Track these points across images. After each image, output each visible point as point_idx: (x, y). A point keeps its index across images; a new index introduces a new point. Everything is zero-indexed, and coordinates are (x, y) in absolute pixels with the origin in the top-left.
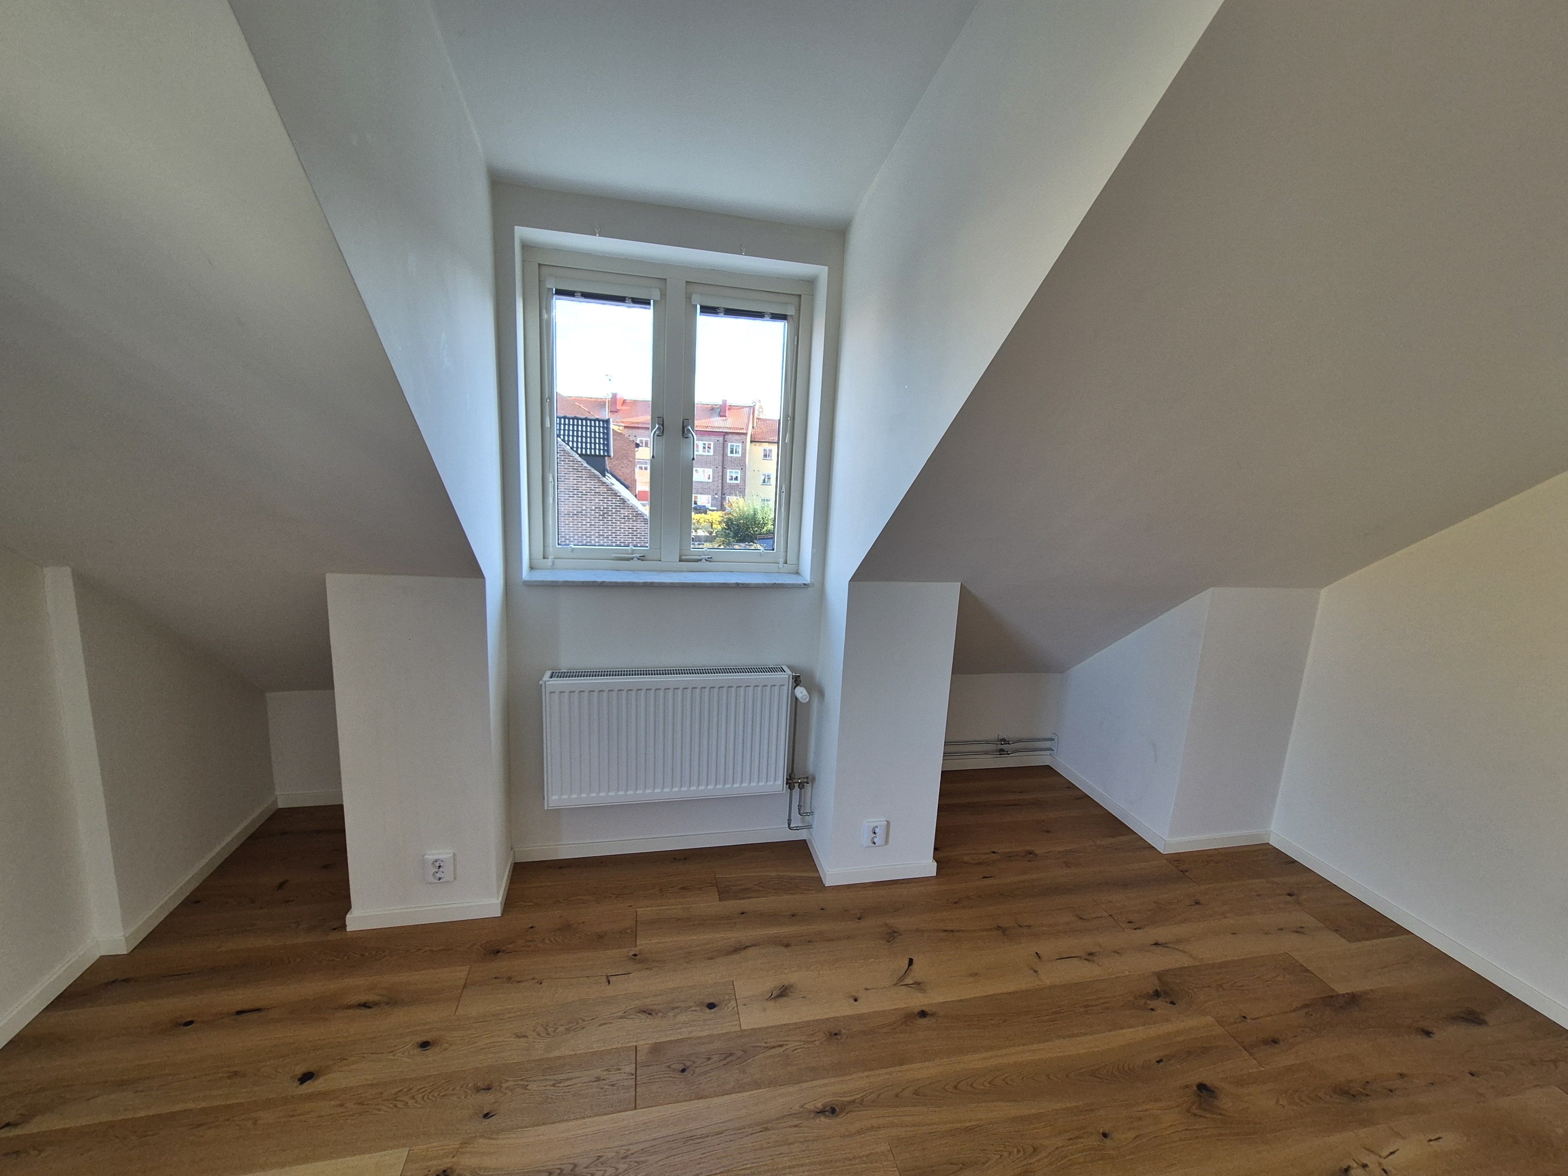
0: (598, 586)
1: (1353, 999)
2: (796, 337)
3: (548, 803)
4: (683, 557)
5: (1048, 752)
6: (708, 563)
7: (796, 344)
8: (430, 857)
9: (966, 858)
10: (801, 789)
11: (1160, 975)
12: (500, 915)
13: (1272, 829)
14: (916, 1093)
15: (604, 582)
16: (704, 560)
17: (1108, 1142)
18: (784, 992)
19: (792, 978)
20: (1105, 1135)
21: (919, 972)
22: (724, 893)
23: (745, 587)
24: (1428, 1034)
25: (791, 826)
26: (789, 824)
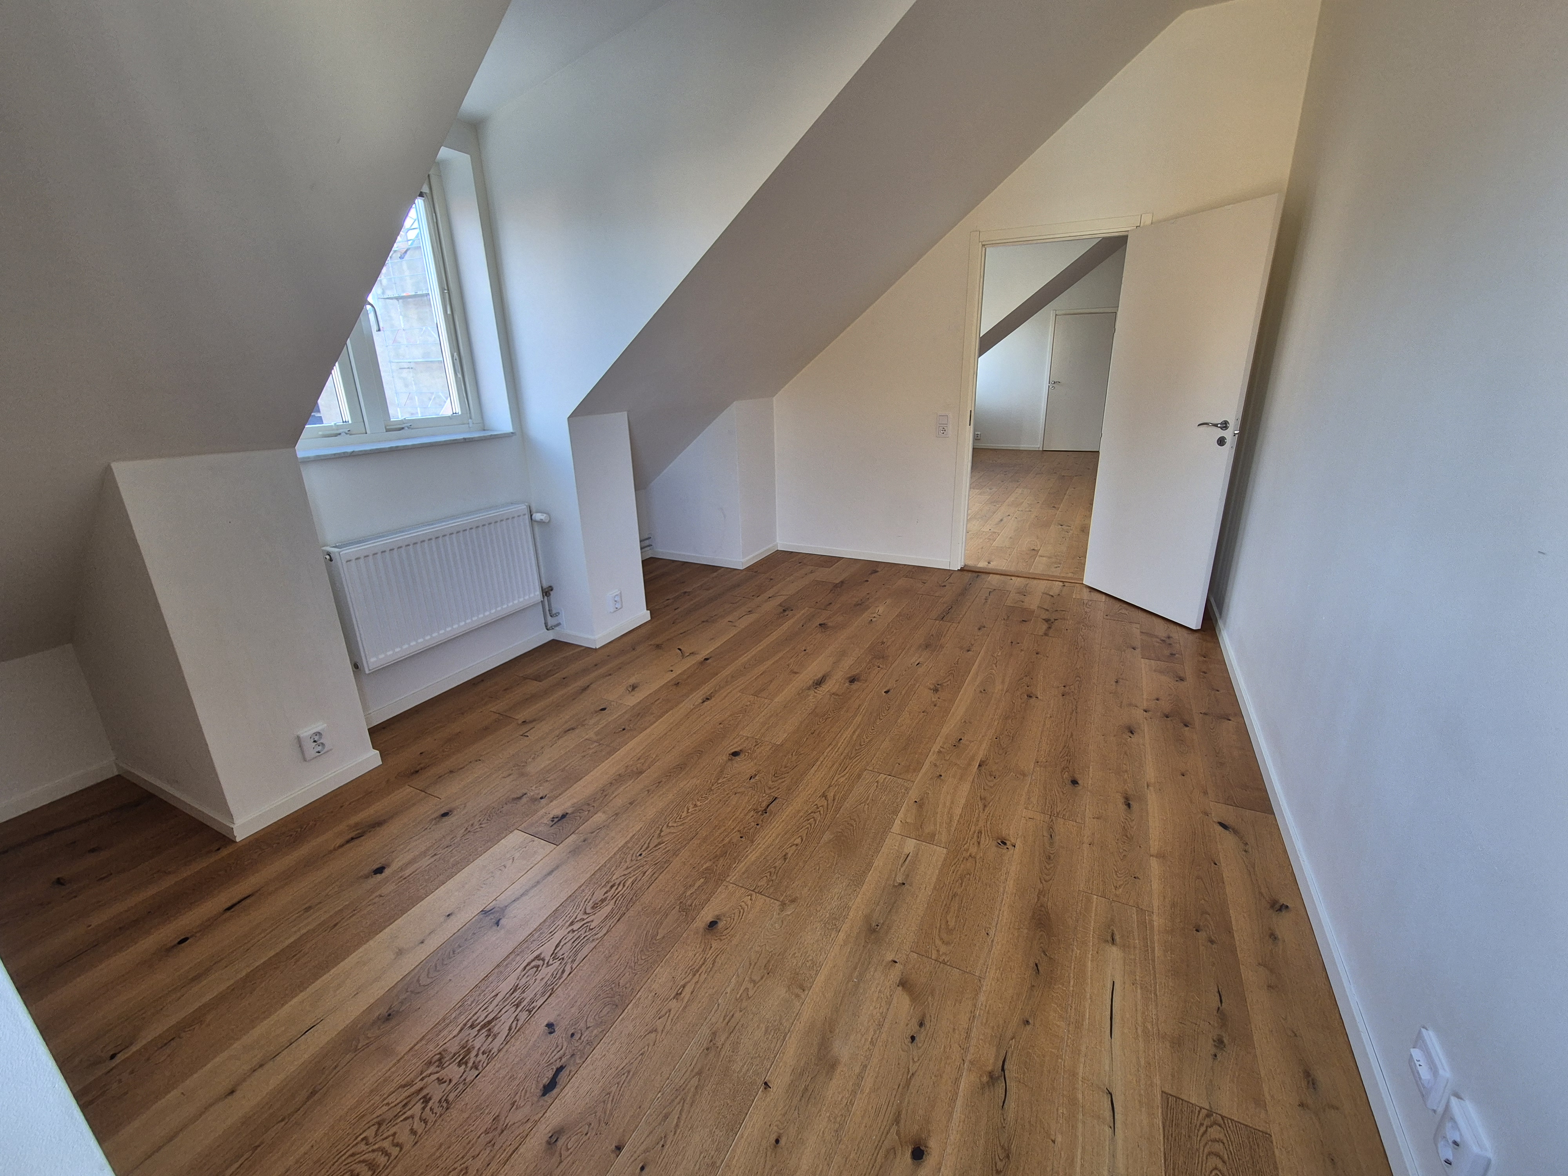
0: (350, 456)
1: (842, 582)
2: (434, 214)
3: (368, 666)
4: (387, 427)
5: (649, 548)
6: (410, 430)
7: (435, 220)
8: (306, 732)
9: (657, 607)
10: (547, 597)
11: (780, 605)
12: (381, 763)
13: (778, 541)
14: (732, 677)
15: (353, 451)
16: (406, 428)
17: (807, 651)
18: (634, 687)
19: (633, 680)
20: (805, 650)
21: (687, 650)
22: (537, 678)
23: (471, 441)
24: (867, 581)
25: (548, 627)
26: (546, 626)
